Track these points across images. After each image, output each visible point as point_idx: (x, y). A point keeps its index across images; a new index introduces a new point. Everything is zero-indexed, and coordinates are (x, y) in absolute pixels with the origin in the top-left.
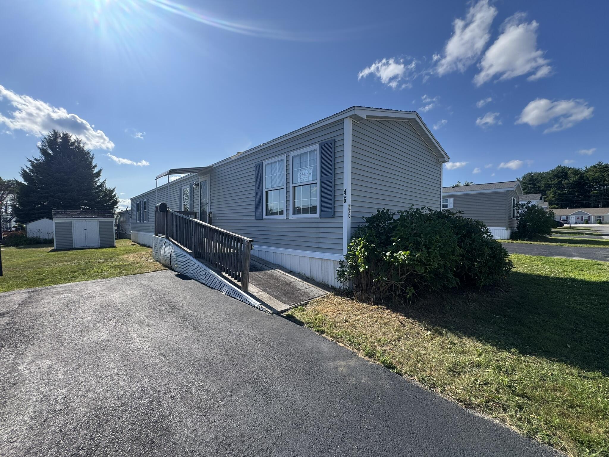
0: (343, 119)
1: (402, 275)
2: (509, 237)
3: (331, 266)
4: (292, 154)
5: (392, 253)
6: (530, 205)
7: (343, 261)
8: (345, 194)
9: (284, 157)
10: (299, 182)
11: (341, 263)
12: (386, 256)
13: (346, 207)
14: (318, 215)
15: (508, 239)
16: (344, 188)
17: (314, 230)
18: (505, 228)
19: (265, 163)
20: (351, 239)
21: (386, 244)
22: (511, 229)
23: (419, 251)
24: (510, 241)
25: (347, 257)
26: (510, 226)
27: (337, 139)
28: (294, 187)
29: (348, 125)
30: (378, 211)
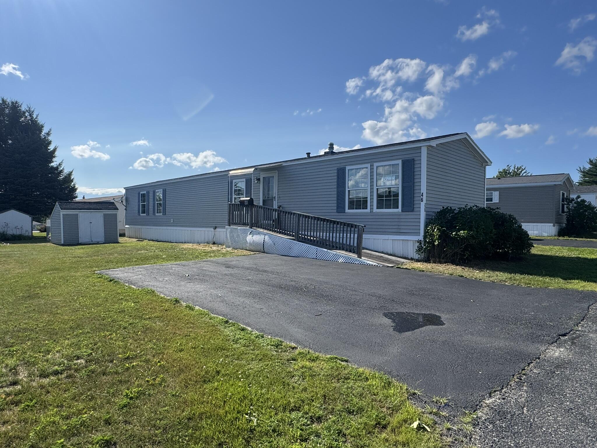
0: (421, 147)
1: (461, 245)
2: (556, 234)
3: (410, 244)
4: (376, 165)
5: (457, 233)
6: (579, 200)
7: (421, 240)
8: (422, 196)
9: (368, 165)
10: (382, 185)
11: (420, 242)
12: (452, 234)
13: (423, 205)
14: (400, 209)
15: (555, 236)
16: (422, 192)
17: (396, 220)
18: (552, 224)
19: (348, 168)
20: (426, 226)
21: (452, 228)
22: (560, 226)
23: (472, 231)
24: (556, 238)
25: (425, 237)
26: (557, 222)
27: (416, 159)
28: (377, 189)
29: (424, 152)
30: (443, 207)
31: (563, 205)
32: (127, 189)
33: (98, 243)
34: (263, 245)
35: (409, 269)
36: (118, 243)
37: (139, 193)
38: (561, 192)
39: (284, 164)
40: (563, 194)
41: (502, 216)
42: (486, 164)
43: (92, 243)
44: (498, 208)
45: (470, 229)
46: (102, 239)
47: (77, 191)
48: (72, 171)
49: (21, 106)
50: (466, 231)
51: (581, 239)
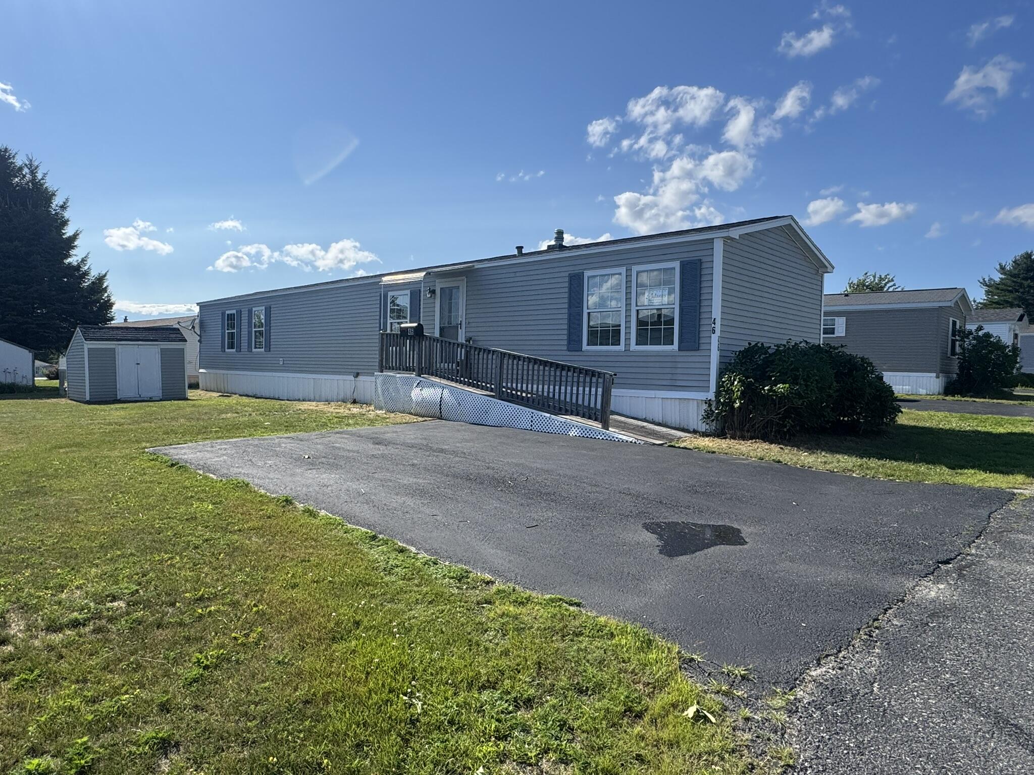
0: (713, 239)
1: (780, 408)
2: (942, 391)
3: (693, 407)
4: (635, 269)
5: (771, 387)
6: (980, 333)
7: (710, 400)
8: (715, 324)
9: (623, 270)
10: (646, 303)
11: (708, 402)
12: (764, 390)
13: (715, 339)
14: (675, 346)
15: (939, 394)
16: (713, 317)
17: (669, 365)
18: (935, 375)
19: (587, 274)
20: (720, 375)
21: (764, 378)
22: (948, 377)
23: (797, 384)
24: (940, 397)
25: (718, 394)
26: (944, 370)
27: (704, 259)
28: (638, 311)
29: (719, 247)
30: (750, 344)
31: (954, 342)
32: (202, 306)
33: (151, 400)
34: (440, 405)
35: (690, 449)
36: (187, 399)
37: (223, 314)
38: (951, 319)
39: (478, 266)
40: (954, 323)
41: (850, 359)
42: (824, 270)
43: (139, 399)
44: (842, 346)
45: (794, 381)
46: (158, 393)
47: (114, 307)
48: (106, 274)
49: (14, 157)
50: (787, 385)
51: (982, 400)
